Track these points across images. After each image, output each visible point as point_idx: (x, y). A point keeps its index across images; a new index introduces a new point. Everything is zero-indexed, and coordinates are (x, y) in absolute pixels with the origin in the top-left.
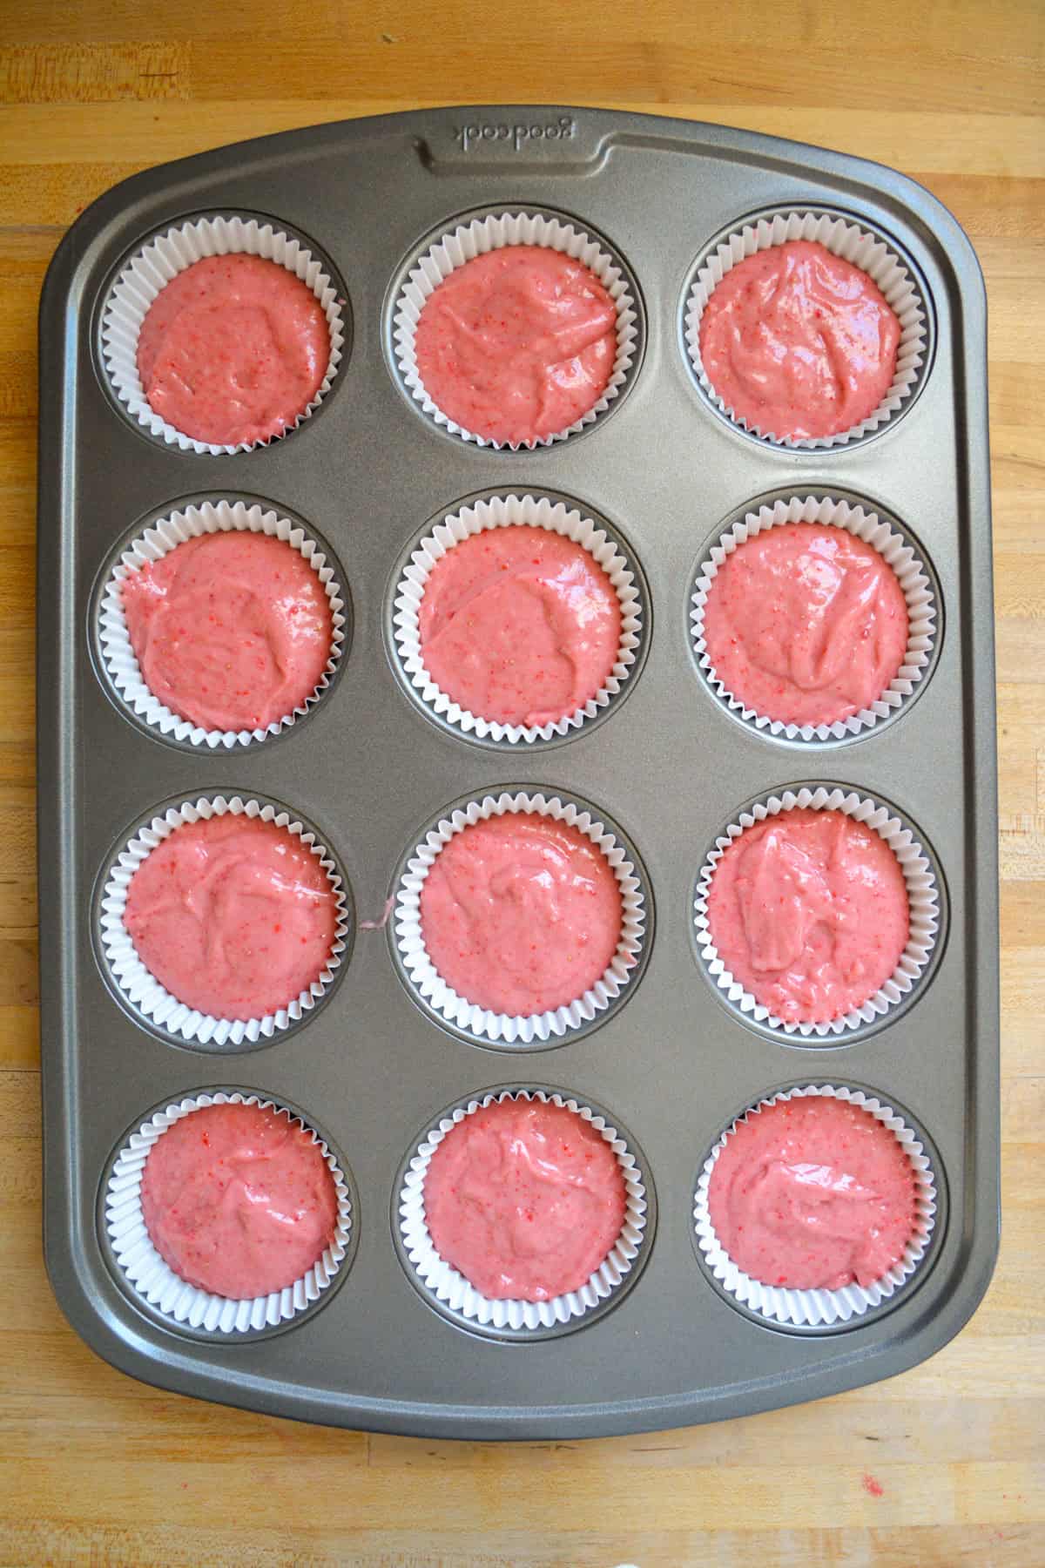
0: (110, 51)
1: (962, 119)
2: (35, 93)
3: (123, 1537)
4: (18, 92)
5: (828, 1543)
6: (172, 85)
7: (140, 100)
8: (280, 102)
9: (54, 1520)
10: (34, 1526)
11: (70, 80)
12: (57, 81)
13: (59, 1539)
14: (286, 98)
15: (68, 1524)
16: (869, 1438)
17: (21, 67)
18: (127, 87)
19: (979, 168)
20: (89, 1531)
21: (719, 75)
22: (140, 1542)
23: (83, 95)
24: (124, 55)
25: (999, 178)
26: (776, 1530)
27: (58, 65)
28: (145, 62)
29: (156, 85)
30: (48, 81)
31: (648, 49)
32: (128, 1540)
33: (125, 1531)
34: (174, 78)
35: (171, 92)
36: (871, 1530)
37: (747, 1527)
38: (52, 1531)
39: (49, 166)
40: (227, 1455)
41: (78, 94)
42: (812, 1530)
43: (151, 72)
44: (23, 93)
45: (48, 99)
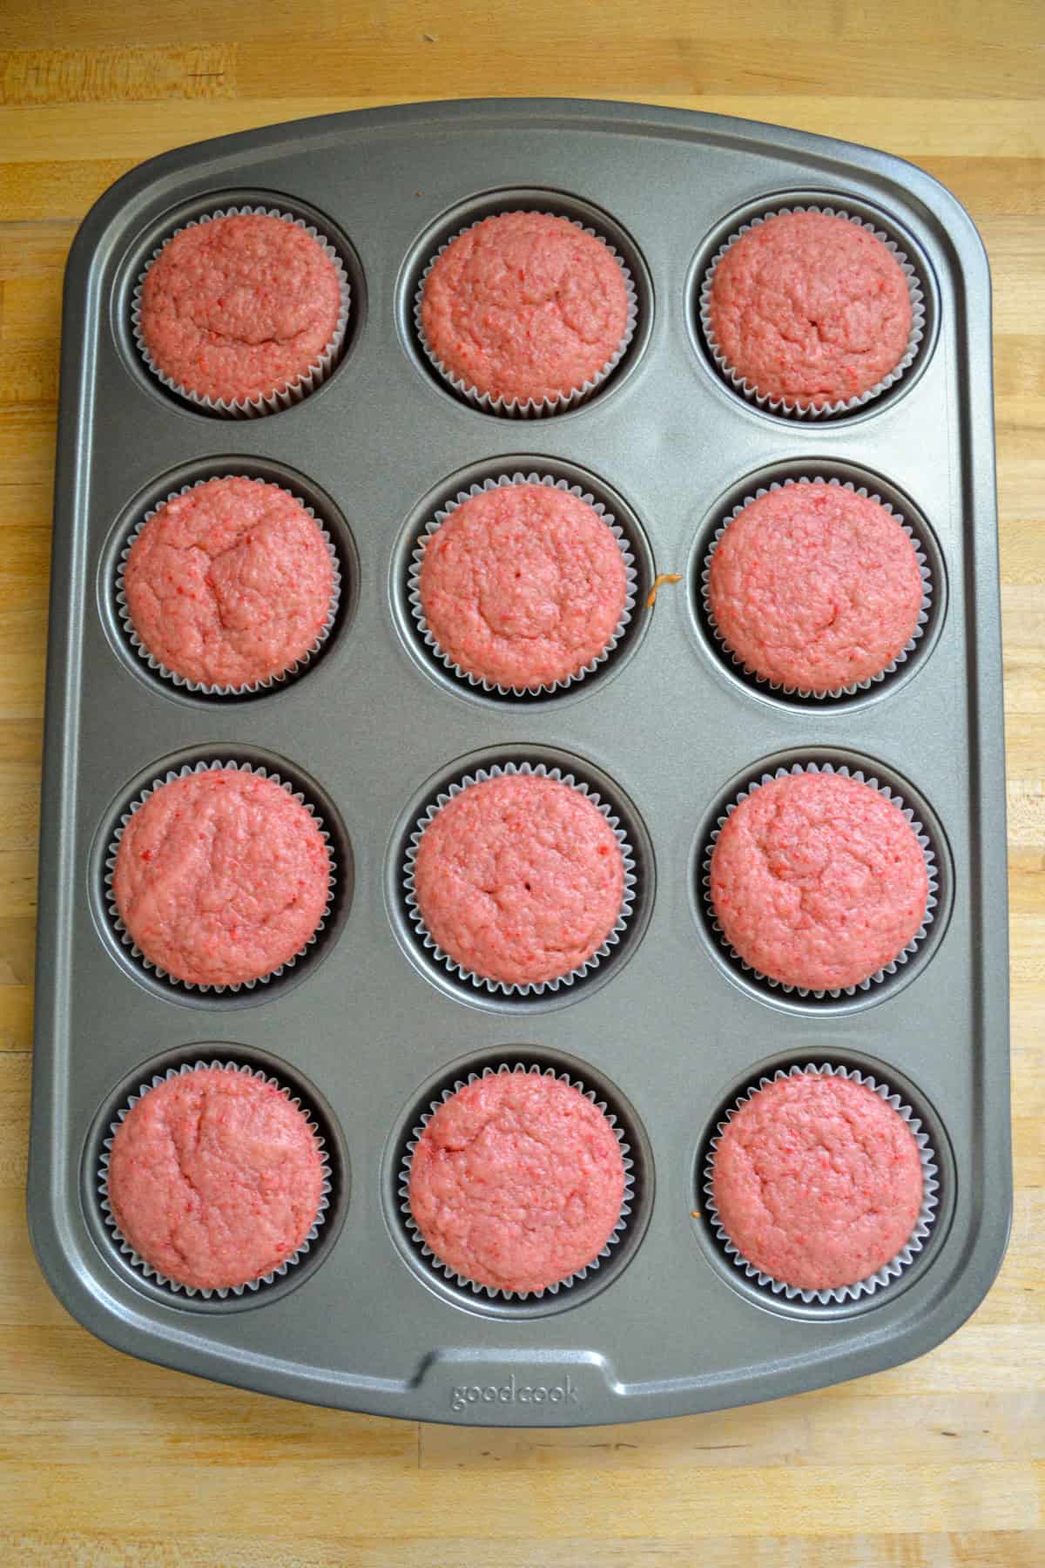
0: (158, 53)
1: (992, 105)
2: (85, 93)
3: (158, 1549)
4: (69, 92)
5: (906, 1550)
6: (220, 84)
7: (188, 98)
8: (326, 99)
9: (86, 1532)
10: (64, 1539)
11: (119, 81)
12: (107, 81)
13: (90, 1553)
14: (329, 95)
15: (101, 1537)
16: (945, 1434)
17: (72, 68)
18: (175, 86)
19: (1011, 150)
20: (122, 1544)
21: (751, 67)
22: (177, 1555)
23: (132, 94)
24: (172, 56)
25: (1030, 159)
26: (850, 1536)
27: (108, 67)
28: (193, 63)
29: (204, 85)
30: (99, 82)
31: (682, 45)
32: (164, 1553)
33: (161, 1543)
34: (221, 78)
35: (218, 91)
36: (952, 1535)
37: (820, 1533)
38: (83, 1545)
39: (97, 162)
40: (270, 1458)
41: (127, 93)
42: (888, 1535)
43: (199, 72)
44: (73, 93)
45: (97, 98)
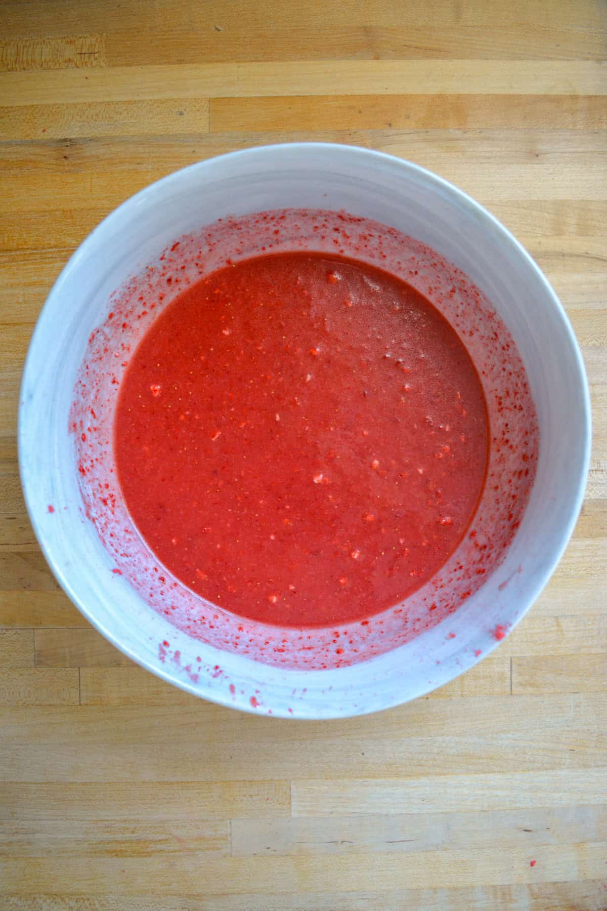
0: (59, 41)
1: (548, 63)
2: (17, 66)
3: (87, 903)
4: (8, 65)
5: (504, 894)
6: (96, 59)
7: (78, 67)
8: (158, 66)
9: (46, 894)
10: (34, 898)
11: (37, 58)
12: (30, 58)
13: (49, 905)
14: (160, 64)
15: (55, 896)
16: (526, 830)
17: (9, 51)
18: (70, 60)
19: (560, 90)
20: (67, 900)
21: (408, 43)
22: (97, 906)
23: (45, 66)
24: (67, 43)
25: (570, 96)
26: (473, 887)
27: (30, 50)
28: (80, 47)
29: (86, 59)
30: (25, 59)
31: (367, 30)
32: (90, 905)
33: (88, 899)
34: (96, 55)
35: (95, 63)
36: (529, 885)
37: (455, 886)
38: (45, 901)
39: (25, 107)
40: (147, 853)
41: (42, 65)
42: (494, 886)
43: (83, 52)
44: (10, 66)
45: (24, 69)
